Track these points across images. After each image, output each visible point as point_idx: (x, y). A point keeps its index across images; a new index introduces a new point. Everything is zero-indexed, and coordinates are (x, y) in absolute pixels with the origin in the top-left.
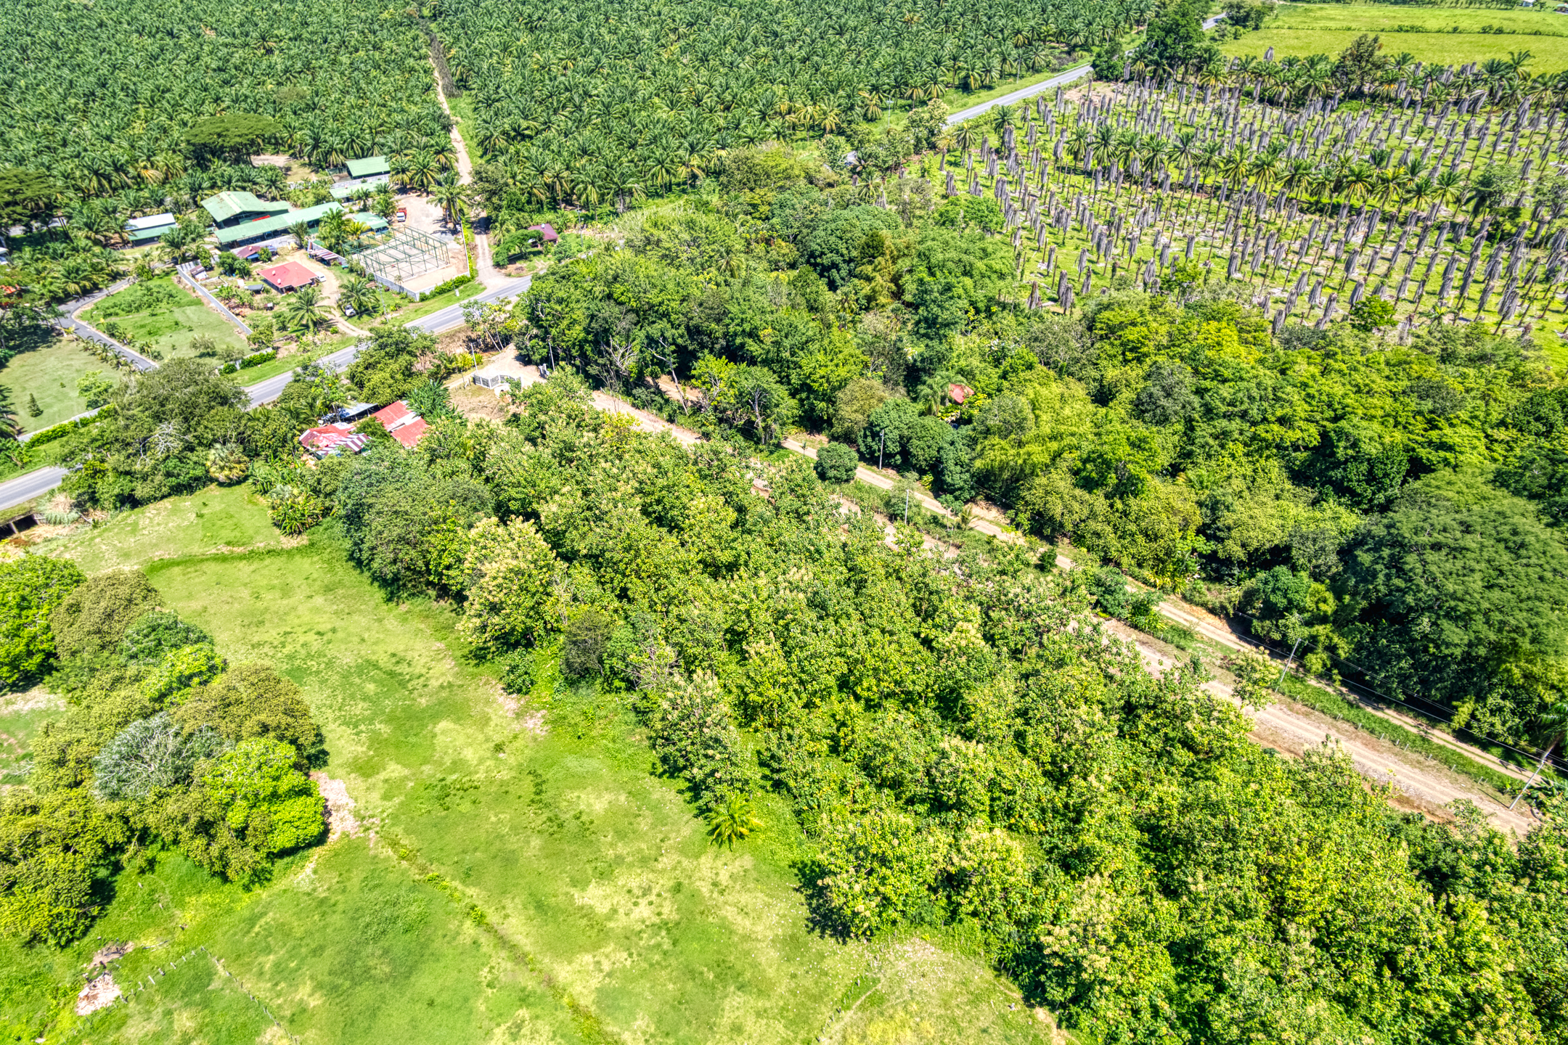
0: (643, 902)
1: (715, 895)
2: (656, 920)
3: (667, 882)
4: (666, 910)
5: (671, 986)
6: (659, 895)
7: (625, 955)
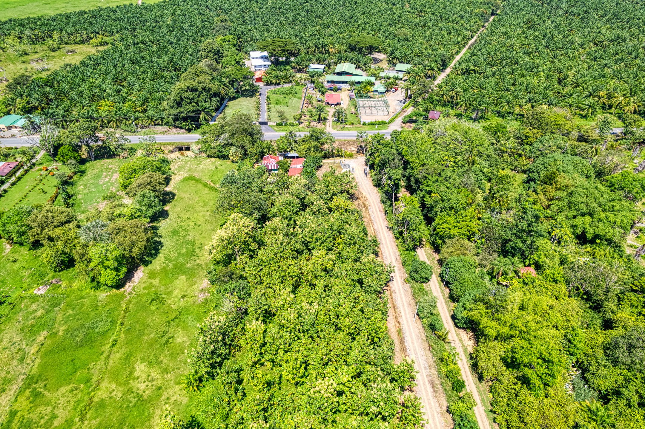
0: (147, 383)
1: (163, 402)
2: (141, 392)
3: (159, 383)
4: (147, 392)
5: (114, 419)
6: (152, 385)
7: (121, 395)
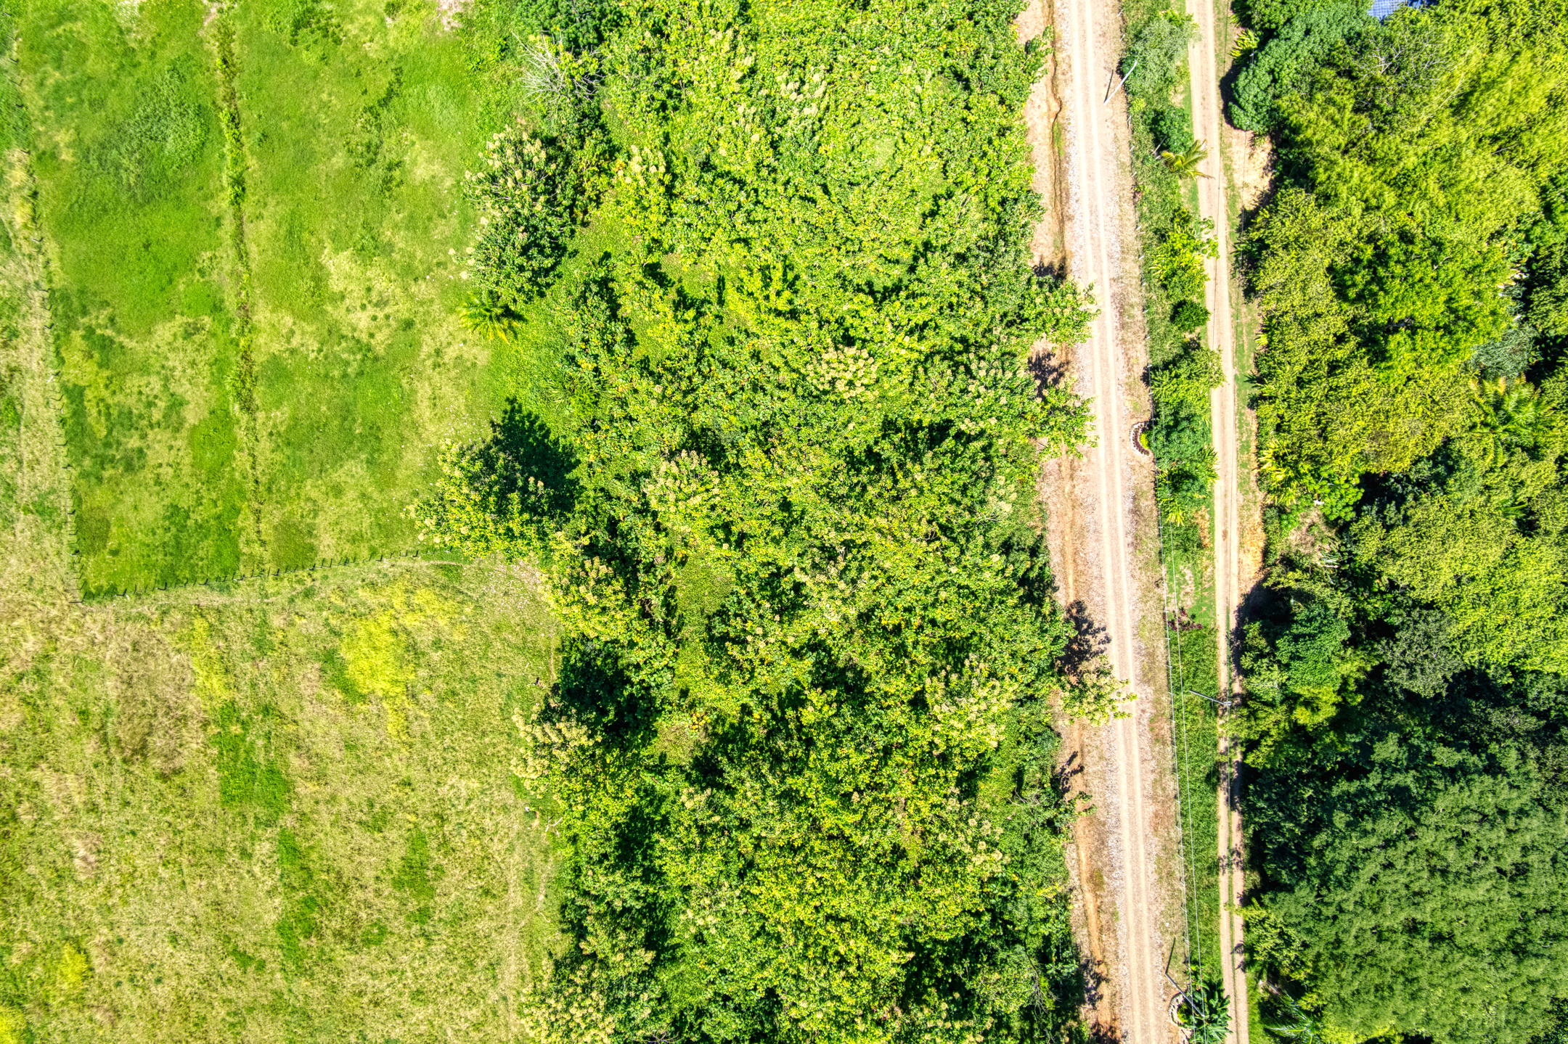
0: (371, 310)
1: (429, 363)
2: (364, 338)
3: (402, 309)
4: (380, 337)
5: (324, 408)
6: (387, 317)
7: (316, 346)
